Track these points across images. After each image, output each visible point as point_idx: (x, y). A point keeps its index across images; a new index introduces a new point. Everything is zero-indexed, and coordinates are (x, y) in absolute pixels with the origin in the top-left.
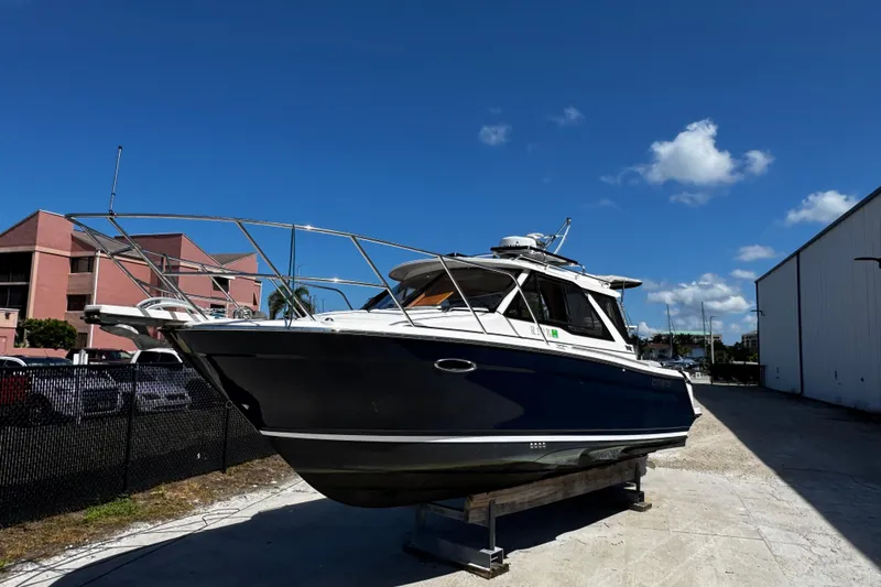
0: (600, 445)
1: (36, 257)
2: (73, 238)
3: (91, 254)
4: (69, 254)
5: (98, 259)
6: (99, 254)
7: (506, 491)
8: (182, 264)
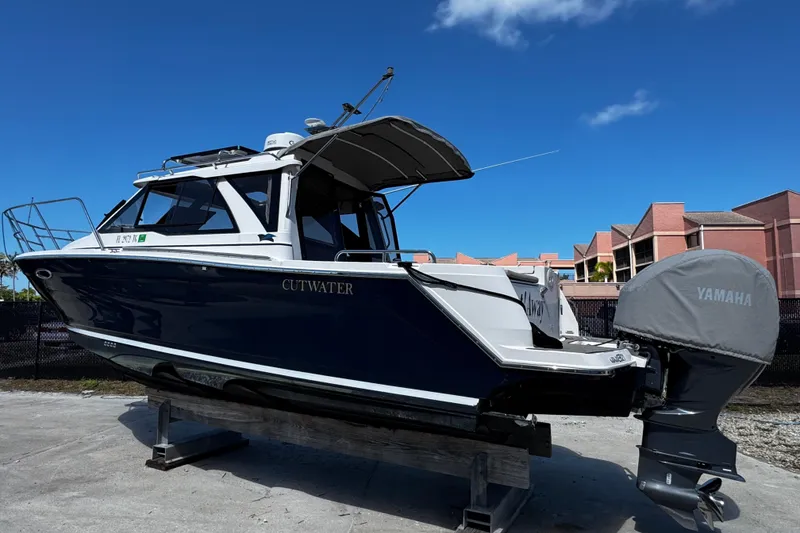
0: (201, 365)
1: (655, 238)
2: (684, 219)
3: (695, 230)
4: (683, 233)
5: (702, 233)
6: (702, 228)
7: (187, 397)
8: (792, 221)
